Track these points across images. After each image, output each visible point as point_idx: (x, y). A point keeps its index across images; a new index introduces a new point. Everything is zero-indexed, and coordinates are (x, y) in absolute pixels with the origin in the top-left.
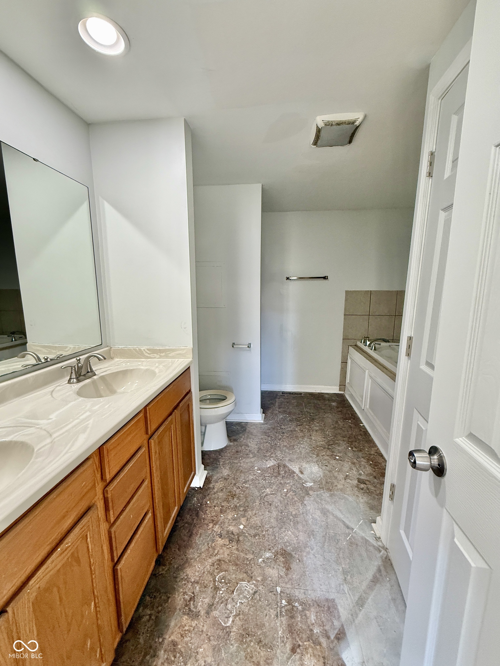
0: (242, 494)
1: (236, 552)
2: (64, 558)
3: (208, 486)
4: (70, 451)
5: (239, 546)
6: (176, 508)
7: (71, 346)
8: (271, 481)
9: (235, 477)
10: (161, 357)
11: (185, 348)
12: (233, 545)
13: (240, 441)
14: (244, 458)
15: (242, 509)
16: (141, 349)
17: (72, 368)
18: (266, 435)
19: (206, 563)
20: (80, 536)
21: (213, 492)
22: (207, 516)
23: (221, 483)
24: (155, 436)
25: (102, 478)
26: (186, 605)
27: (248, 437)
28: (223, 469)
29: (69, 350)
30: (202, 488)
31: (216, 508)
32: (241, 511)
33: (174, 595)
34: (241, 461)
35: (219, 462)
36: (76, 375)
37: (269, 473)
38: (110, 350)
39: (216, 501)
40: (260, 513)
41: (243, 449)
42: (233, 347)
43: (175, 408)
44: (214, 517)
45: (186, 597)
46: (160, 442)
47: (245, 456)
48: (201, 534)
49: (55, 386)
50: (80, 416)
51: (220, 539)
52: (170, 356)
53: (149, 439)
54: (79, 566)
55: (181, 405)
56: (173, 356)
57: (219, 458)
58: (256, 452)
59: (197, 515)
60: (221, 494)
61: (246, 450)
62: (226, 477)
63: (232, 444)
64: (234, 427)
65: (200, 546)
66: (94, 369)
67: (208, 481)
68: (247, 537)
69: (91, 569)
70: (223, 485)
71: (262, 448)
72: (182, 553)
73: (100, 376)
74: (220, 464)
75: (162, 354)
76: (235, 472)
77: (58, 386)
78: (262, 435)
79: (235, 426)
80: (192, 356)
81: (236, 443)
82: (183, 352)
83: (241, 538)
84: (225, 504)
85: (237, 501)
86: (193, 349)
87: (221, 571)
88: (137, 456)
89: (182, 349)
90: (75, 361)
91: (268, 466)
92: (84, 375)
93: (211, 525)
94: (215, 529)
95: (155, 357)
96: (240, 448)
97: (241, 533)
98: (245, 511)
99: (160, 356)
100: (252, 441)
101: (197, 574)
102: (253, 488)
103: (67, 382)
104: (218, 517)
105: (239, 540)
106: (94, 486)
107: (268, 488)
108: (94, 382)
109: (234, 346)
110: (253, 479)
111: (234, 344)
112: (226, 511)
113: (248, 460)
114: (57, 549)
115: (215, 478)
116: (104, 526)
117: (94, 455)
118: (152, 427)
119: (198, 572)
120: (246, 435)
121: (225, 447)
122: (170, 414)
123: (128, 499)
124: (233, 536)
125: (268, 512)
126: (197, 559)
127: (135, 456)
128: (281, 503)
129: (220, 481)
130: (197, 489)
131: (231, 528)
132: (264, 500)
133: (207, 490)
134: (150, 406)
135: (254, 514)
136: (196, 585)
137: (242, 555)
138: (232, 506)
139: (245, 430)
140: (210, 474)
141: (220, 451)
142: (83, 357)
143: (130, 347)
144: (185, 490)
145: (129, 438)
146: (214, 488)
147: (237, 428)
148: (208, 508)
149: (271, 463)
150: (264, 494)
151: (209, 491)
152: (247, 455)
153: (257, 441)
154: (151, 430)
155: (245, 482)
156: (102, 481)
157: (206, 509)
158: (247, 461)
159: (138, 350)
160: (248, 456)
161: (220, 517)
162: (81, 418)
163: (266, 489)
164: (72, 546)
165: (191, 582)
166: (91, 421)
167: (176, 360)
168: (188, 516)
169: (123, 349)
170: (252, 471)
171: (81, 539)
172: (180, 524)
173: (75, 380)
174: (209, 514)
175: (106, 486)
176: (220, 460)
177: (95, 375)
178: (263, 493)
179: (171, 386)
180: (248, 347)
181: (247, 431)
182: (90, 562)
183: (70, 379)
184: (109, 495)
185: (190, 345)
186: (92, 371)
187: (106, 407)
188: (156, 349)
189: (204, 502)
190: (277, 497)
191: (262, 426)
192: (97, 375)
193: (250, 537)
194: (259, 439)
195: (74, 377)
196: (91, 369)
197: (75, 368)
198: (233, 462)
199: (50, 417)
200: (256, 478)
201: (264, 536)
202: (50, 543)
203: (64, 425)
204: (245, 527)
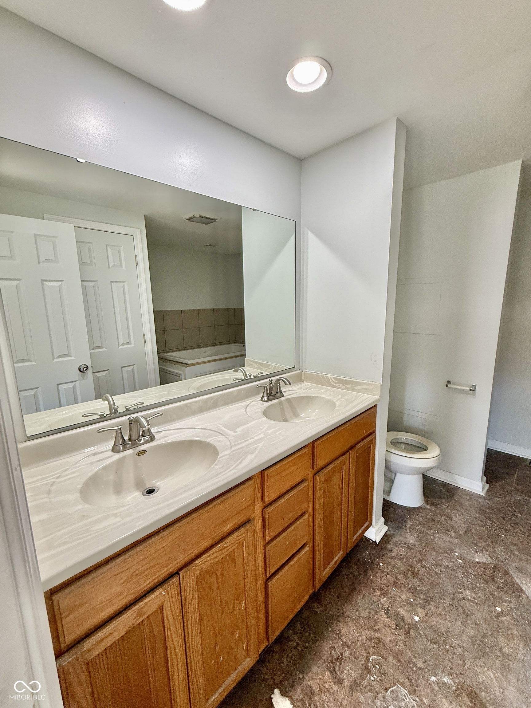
0: (427, 578)
1: (402, 645)
2: (222, 554)
3: (385, 545)
4: (237, 468)
5: (407, 640)
6: (341, 553)
7: (273, 365)
8: (477, 583)
9: (422, 551)
10: (346, 389)
11: (373, 383)
12: (400, 634)
13: (441, 507)
14: (442, 533)
15: (422, 596)
16: (328, 377)
17: (265, 388)
18: (484, 516)
19: (363, 633)
20: (238, 542)
21: (389, 555)
22: (376, 580)
23: (401, 550)
24: (322, 474)
25: (262, 499)
26: (332, 662)
27: (454, 507)
28: (409, 533)
29: (271, 368)
30: (377, 543)
31: (388, 576)
32: (420, 598)
33: (322, 642)
34: (437, 535)
35: (406, 522)
36: (267, 395)
37: (476, 571)
38: (301, 373)
39: (390, 568)
40: (447, 617)
41: (442, 521)
42: (447, 386)
43: (352, 448)
44: (385, 586)
45: (333, 653)
46: (327, 480)
47: (444, 531)
48: (364, 595)
49: (250, 401)
50: (255, 437)
51: (385, 616)
52: (356, 390)
53: (315, 474)
54: (235, 566)
55: (358, 446)
56: (359, 390)
57: (407, 519)
58: (461, 533)
59: (365, 571)
60: (398, 563)
61: (448, 523)
62: (410, 545)
63: (428, 507)
64: (437, 487)
65: (361, 609)
66: (283, 391)
67: (386, 538)
68: (421, 636)
69: (244, 573)
70: (405, 554)
71: (473, 531)
72: (340, 603)
73: (286, 398)
74: (406, 526)
75: (349, 386)
76: (424, 544)
77: (253, 401)
78: (477, 513)
79: (439, 486)
80: (379, 394)
81: (434, 508)
82: (370, 388)
83: (412, 632)
84: (401, 577)
85: (419, 583)
86: (381, 386)
87: (378, 654)
88: (298, 488)
89: (369, 384)
90: (268, 381)
91: (477, 560)
92: (274, 396)
93: (378, 593)
94: (382, 601)
95: (340, 388)
96: (438, 518)
97: (412, 626)
98: (427, 601)
99: (346, 387)
100: (460, 516)
101: (350, 636)
102: (444, 578)
103: (260, 399)
104: (388, 588)
105: (408, 633)
106: (254, 503)
107: (469, 590)
108: (281, 403)
109: (449, 386)
110: (448, 566)
111: (449, 382)
112: (401, 587)
113: (447, 538)
114: (218, 545)
115: (396, 539)
116: (260, 542)
117: (257, 476)
118: (320, 463)
119: (352, 635)
120: (451, 504)
121: (418, 508)
122: (344, 454)
123: (284, 526)
124: (402, 622)
125: (460, 623)
126: (354, 621)
127: (296, 488)
128: (486, 622)
129: (402, 547)
130: (371, 542)
131: (402, 612)
132: (458, 602)
133: (382, 549)
134: (318, 442)
135: (438, 613)
136: (346, 649)
137: (409, 653)
138: (410, 585)
139: (453, 496)
140: (392, 532)
141: (411, 510)
142: (274, 379)
143: (319, 373)
144: (354, 538)
145: (291, 469)
146: (391, 551)
147: (441, 490)
148: (379, 571)
149: (482, 558)
150: (461, 596)
151: (385, 552)
152: (447, 530)
153: (468, 519)
154: (316, 467)
155: (436, 565)
156: (262, 501)
157: (376, 571)
158: (445, 539)
159: (325, 377)
160: (448, 532)
161: (392, 590)
162: (256, 438)
163: (465, 590)
164: (229, 547)
165: (342, 641)
166: (261, 445)
167: (362, 395)
168: (355, 568)
169: (312, 374)
170: (449, 555)
171: (237, 545)
172: (345, 571)
173: (266, 399)
174: (379, 579)
175: (266, 507)
176: (408, 521)
177: (283, 396)
178: (459, 593)
179: (347, 425)
180: (470, 390)
181: (455, 498)
182: (244, 568)
183: (263, 397)
184: (267, 517)
185: (379, 382)
186: (281, 392)
187: (278, 433)
188: (343, 379)
189: (376, 561)
190: (481, 610)
191: (481, 500)
192: (285, 397)
193: (426, 640)
194: (472, 516)
195: (266, 396)
196: (280, 390)
197: (267, 388)
198: (424, 532)
199: (237, 430)
200: (453, 567)
201: (447, 651)
202: (212, 539)
203: (243, 440)
204: (421, 621)
